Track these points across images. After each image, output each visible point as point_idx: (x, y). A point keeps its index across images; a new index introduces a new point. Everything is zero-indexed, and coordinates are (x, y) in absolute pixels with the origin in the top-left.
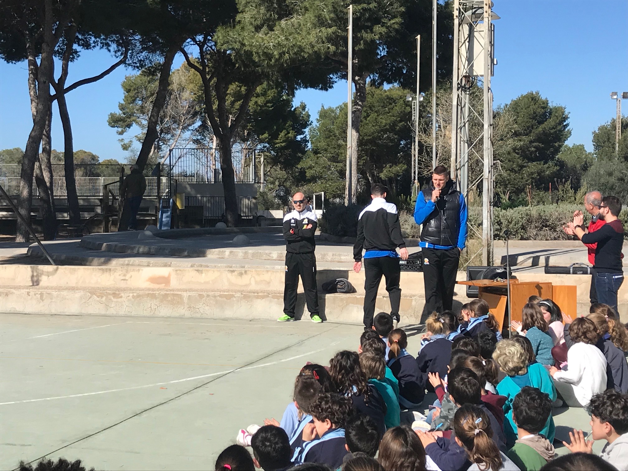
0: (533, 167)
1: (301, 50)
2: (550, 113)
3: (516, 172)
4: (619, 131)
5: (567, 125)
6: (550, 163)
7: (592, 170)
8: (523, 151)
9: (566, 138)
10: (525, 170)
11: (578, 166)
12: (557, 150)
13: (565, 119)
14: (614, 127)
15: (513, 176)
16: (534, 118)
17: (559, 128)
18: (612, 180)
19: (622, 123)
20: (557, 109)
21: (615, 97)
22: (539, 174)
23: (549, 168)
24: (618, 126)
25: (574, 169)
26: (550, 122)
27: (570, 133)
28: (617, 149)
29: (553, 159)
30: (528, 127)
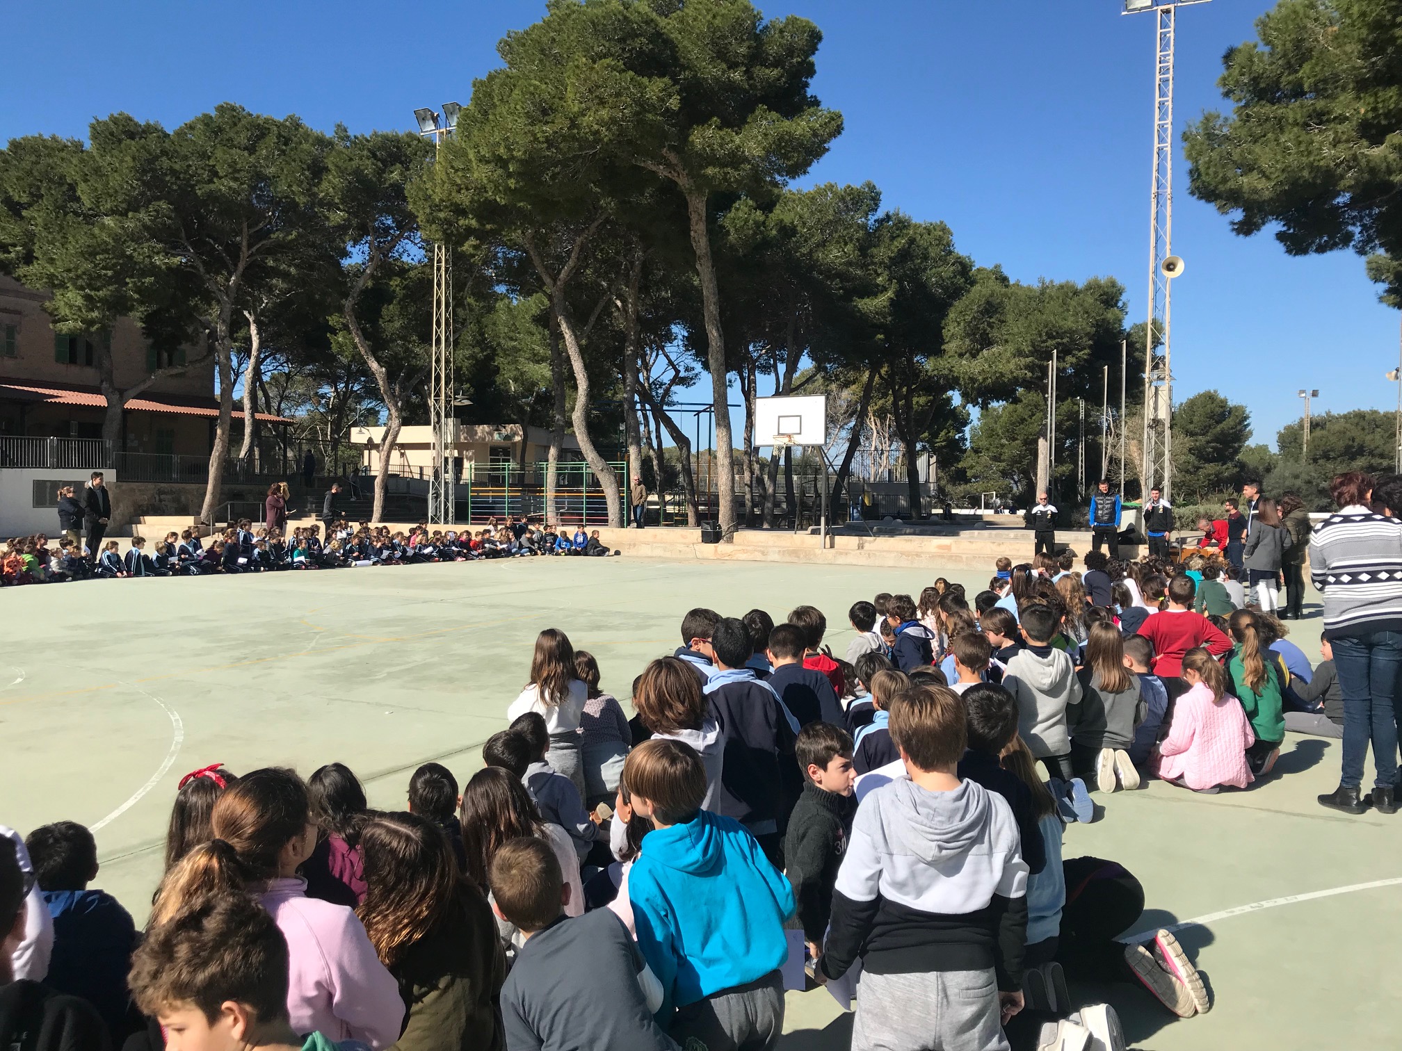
0: (1211, 468)
1: (1002, 375)
2: (1230, 413)
3: (1191, 473)
4: (1307, 430)
5: (1248, 425)
6: (1229, 464)
7: (1276, 472)
8: (1200, 452)
9: (1247, 438)
10: (1201, 472)
11: (1261, 468)
12: (1237, 451)
13: (1246, 418)
14: (1301, 426)
15: (1188, 477)
16: (1211, 418)
17: (1239, 428)
18: (1298, 482)
19: (1311, 423)
20: (1237, 408)
21: (1303, 395)
22: (1217, 476)
23: (1228, 470)
24: (1307, 425)
25: (1255, 470)
26: (1229, 423)
27: (1251, 433)
28: (1305, 450)
29: (1232, 459)
30: (1205, 427)
